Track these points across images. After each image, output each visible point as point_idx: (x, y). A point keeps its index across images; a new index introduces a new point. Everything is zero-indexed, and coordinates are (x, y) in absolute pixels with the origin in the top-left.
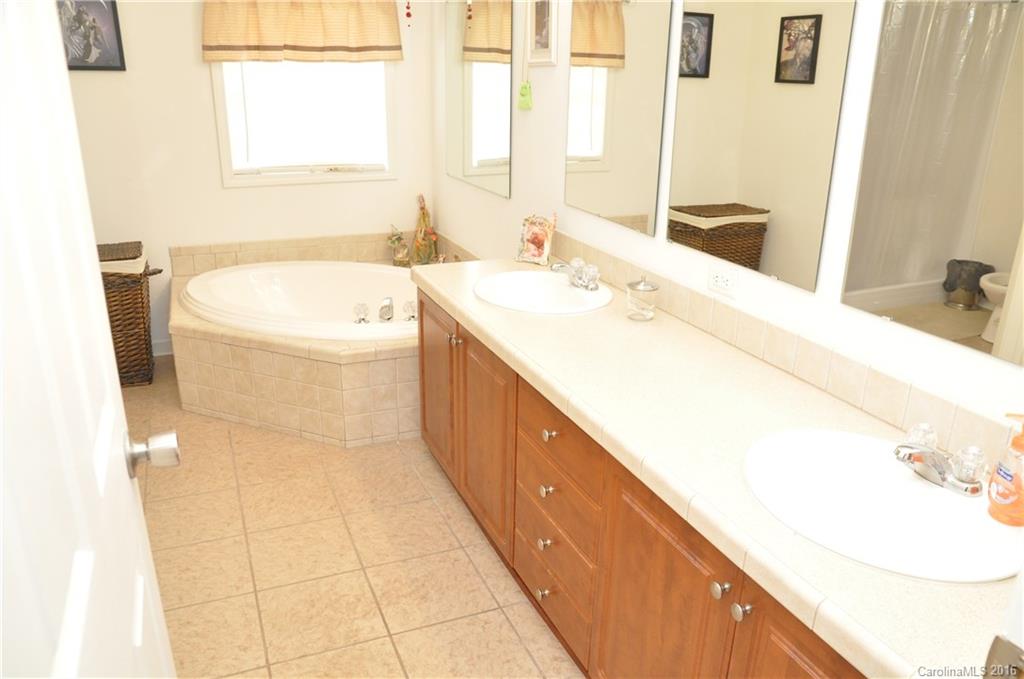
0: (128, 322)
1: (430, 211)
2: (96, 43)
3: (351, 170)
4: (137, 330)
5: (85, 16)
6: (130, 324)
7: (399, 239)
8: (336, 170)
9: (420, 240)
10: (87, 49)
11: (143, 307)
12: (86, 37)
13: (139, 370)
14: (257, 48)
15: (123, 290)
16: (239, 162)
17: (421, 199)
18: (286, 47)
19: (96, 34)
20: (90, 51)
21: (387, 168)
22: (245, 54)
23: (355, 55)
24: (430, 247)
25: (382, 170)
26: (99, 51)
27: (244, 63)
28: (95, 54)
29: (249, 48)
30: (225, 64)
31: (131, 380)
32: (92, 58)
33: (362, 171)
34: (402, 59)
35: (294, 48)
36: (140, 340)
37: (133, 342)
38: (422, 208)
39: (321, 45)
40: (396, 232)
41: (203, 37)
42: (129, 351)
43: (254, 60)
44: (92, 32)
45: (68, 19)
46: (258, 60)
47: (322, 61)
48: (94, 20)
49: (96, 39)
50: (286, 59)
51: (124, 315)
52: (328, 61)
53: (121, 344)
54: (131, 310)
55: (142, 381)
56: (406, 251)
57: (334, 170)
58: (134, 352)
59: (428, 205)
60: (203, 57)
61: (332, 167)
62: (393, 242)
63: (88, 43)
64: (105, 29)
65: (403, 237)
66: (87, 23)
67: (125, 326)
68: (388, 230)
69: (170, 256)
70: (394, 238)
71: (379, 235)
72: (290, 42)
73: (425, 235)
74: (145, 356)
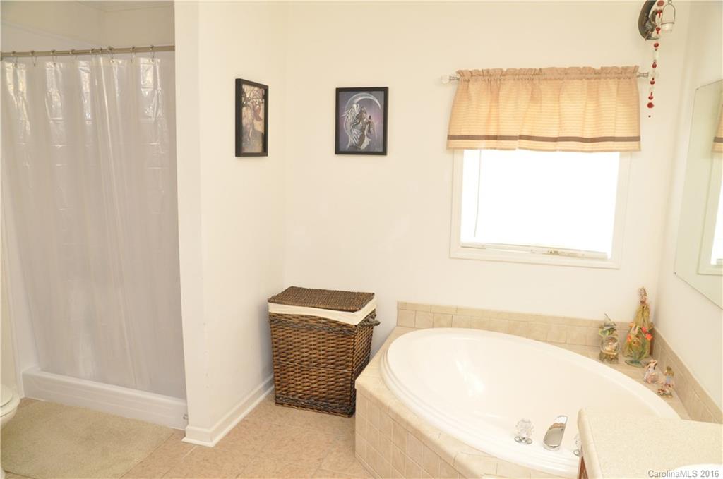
0: (340, 362)
1: (652, 307)
2: (369, 134)
3: (572, 255)
4: (346, 371)
5: (364, 114)
6: (341, 365)
7: (612, 330)
8: (556, 253)
9: (633, 337)
10: (362, 139)
11: (354, 354)
12: (362, 130)
13: (342, 404)
14: (495, 138)
15: (340, 336)
16: (466, 237)
17: (643, 293)
18: (521, 137)
19: (369, 127)
20: (364, 140)
21: (609, 257)
22: (483, 143)
23: (588, 146)
24: (643, 346)
25: (604, 259)
26: (370, 140)
27: (483, 151)
28: (366, 142)
29: (488, 138)
30: (466, 151)
31: (335, 410)
32: (363, 147)
33: (583, 257)
34: (639, 149)
35: (529, 138)
36: (348, 380)
37: (341, 379)
38: (643, 302)
39: (555, 135)
40: (608, 322)
41: (449, 128)
42: (337, 386)
43: (491, 148)
44: (367, 126)
45: (353, 117)
46: (495, 148)
47: (555, 150)
48: (370, 117)
49: (369, 131)
50: (520, 148)
51: (338, 356)
52: (560, 150)
53: (332, 379)
54: (344, 354)
55: (344, 413)
56: (616, 344)
57: (554, 253)
58: (341, 388)
59: (650, 299)
60: (448, 145)
61: (553, 251)
62: (604, 332)
63: (363, 134)
64: (377, 124)
65: (616, 327)
66: (365, 120)
67: (338, 366)
68: (600, 318)
69: (398, 309)
70: (605, 329)
71: (592, 321)
72: (526, 133)
73: (639, 332)
74: (349, 394)
